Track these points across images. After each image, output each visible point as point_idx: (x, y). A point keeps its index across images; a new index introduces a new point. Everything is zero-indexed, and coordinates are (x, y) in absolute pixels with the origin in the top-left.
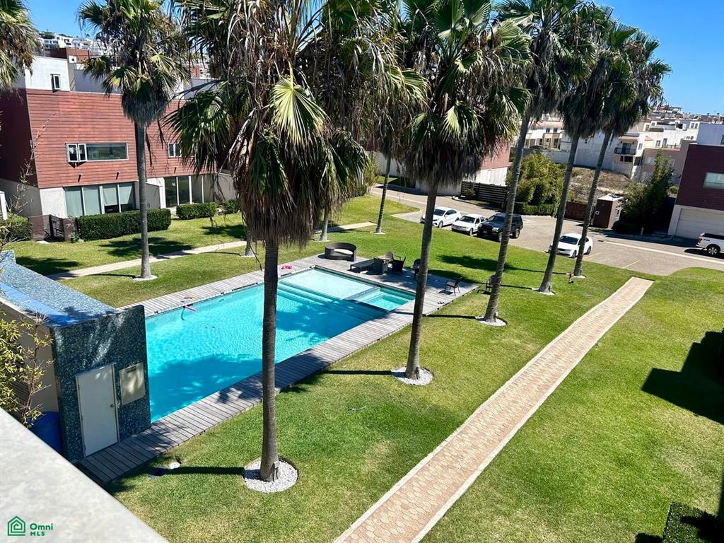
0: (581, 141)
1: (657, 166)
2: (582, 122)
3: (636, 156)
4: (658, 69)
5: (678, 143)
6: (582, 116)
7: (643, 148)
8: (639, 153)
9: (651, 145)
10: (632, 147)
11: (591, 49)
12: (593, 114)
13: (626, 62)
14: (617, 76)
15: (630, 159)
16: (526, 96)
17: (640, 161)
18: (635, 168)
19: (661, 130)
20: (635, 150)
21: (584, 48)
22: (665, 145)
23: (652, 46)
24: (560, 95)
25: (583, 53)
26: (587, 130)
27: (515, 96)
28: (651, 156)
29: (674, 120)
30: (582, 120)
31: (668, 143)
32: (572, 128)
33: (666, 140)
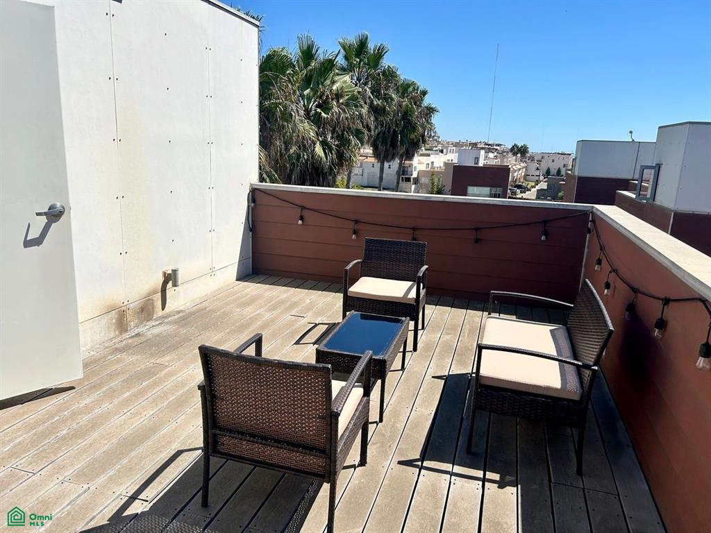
0: (386, 165)
1: (433, 184)
2: (387, 151)
3: (413, 176)
4: (431, 110)
5: (442, 165)
6: (386, 146)
7: (417, 170)
8: (415, 175)
9: (423, 167)
10: (409, 170)
11: (392, 99)
12: (394, 145)
13: (412, 106)
14: (406, 115)
15: (408, 180)
16: (364, 133)
17: (416, 181)
18: (413, 186)
19: (429, 155)
20: (412, 172)
21: (387, 98)
22: (433, 167)
23: (424, 93)
24: (375, 132)
25: (387, 102)
26: (390, 157)
27: (358, 134)
28: (424, 176)
29: (436, 147)
30: (386, 149)
31: (435, 165)
32: (380, 155)
33: (433, 163)
